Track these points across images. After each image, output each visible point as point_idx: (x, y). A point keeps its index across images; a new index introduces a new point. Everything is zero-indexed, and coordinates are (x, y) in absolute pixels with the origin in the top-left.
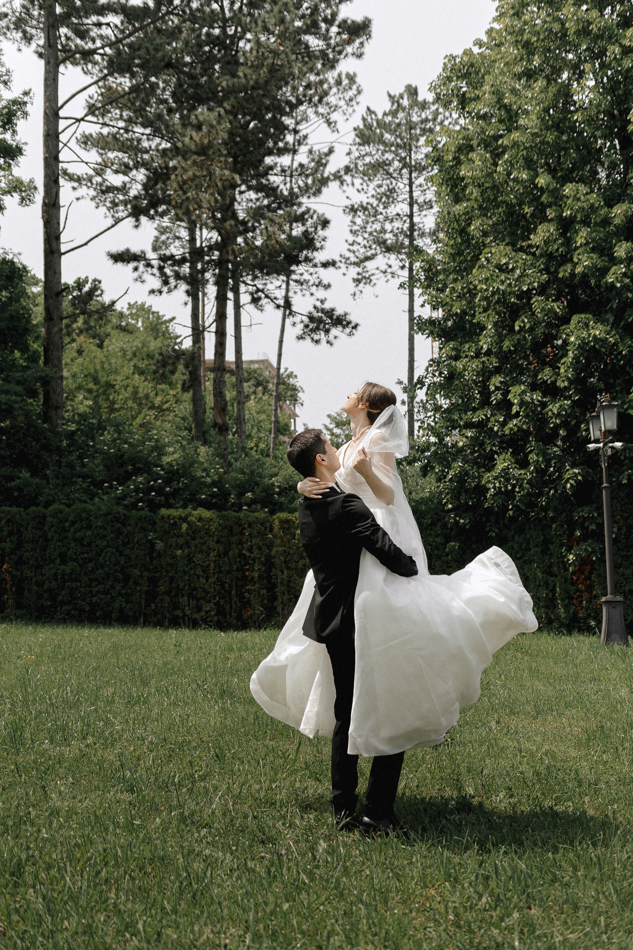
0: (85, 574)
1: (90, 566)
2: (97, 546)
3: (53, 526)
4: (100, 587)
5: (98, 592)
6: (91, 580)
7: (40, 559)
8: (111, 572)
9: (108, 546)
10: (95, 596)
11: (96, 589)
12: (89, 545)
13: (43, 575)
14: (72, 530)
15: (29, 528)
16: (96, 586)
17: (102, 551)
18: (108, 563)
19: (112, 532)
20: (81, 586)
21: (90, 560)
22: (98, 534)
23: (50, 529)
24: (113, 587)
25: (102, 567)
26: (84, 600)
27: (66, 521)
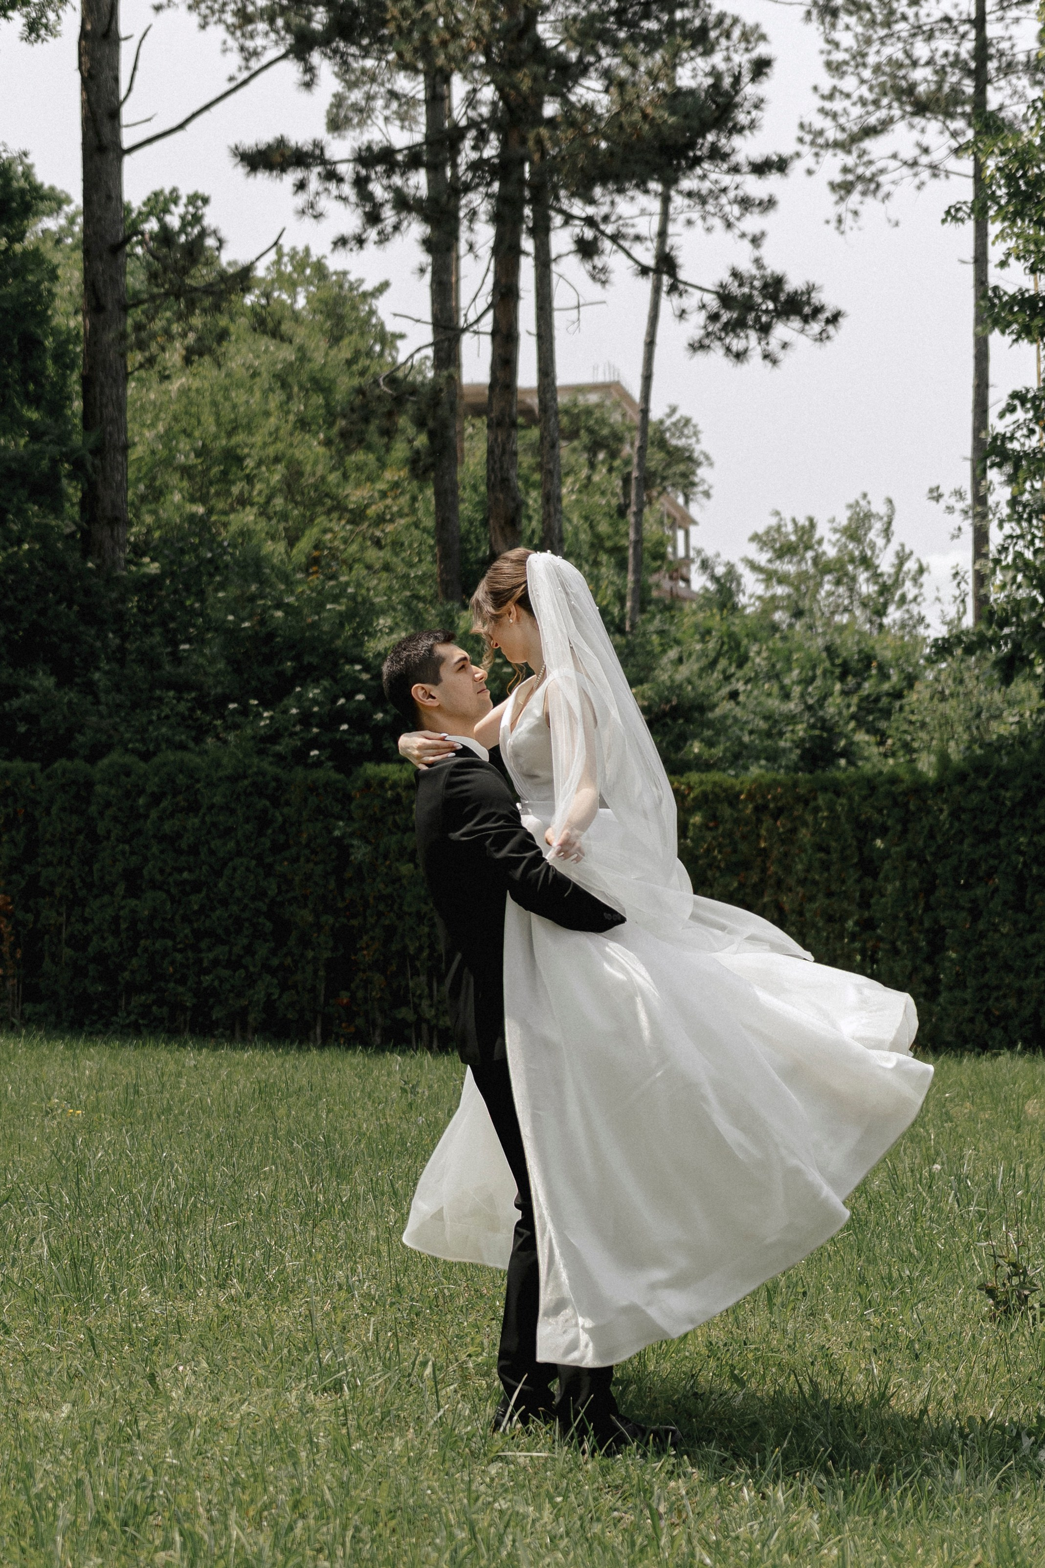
0: (185, 919)
1: (196, 901)
2: (212, 852)
3: (108, 804)
4: (221, 951)
5: (216, 962)
6: (198, 935)
7: (78, 883)
8: (246, 915)
9: (239, 853)
10: (207, 972)
11: (211, 956)
12: (194, 850)
13: (86, 921)
14: (154, 814)
15: (54, 810)
16: (210, 949)
17: (225, 864)
18: (238, 893)
19: (247, 820)
20: (176, 950)
21: (197, 887)
22: (214, 824)
23: (101, 814)
24: (249, 950)
25: (224, 903)
26: (182, 981)
27: (141, 792)
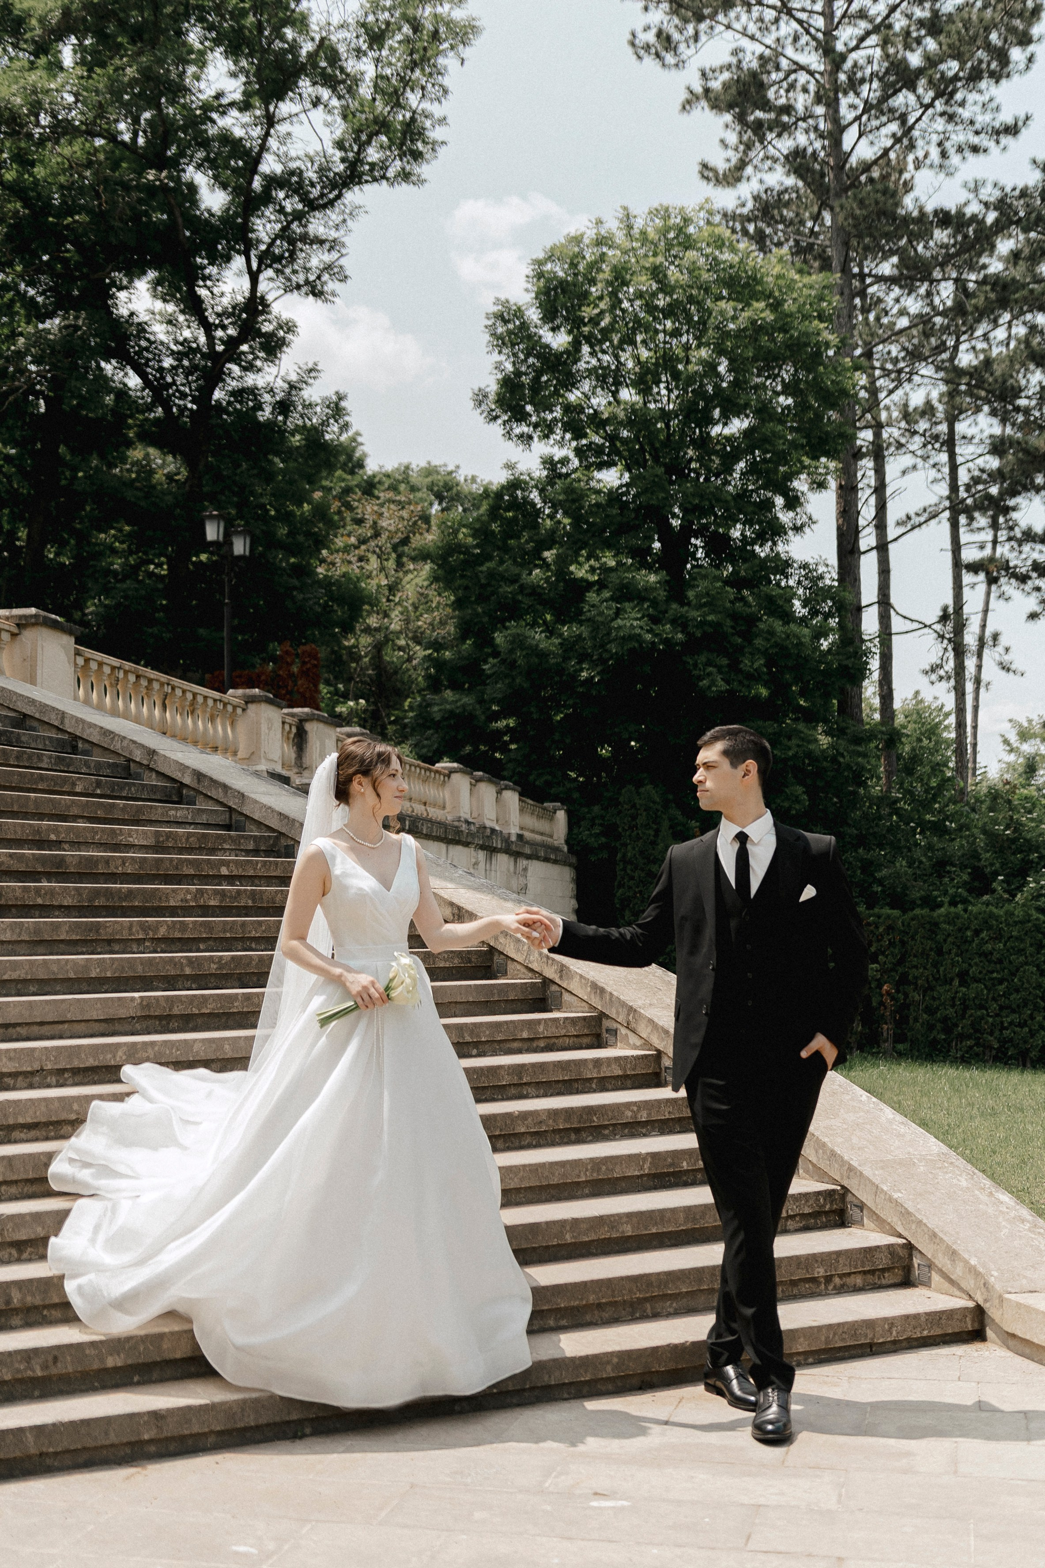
0: (994, 999)
1: (1001, 988)
2: (1010, 962)
3: (949, 935)
4: (1015, 1017)
5: (1011, 1023)
6: (1001, 1008)
7: (931, 978)
8: (1031, 998)
9: (1026, 963)
10: (1006, 1029)
11: (1009, 1020)
12: (1000, 961)
13: (934, 999)
14: (976, 941)
15: (918, 937)
16: (1007, 1016)
17: (1018, 970)
18: (1026, 985)
19: (1031, 945)
20: (988, 1015)
21: (1001, 982)
22: (1013, 948)
23: (945, 941)
24: (1032, 1017)
25: (1017, 991)
26: (991, 1034)
27: (967, 928)
